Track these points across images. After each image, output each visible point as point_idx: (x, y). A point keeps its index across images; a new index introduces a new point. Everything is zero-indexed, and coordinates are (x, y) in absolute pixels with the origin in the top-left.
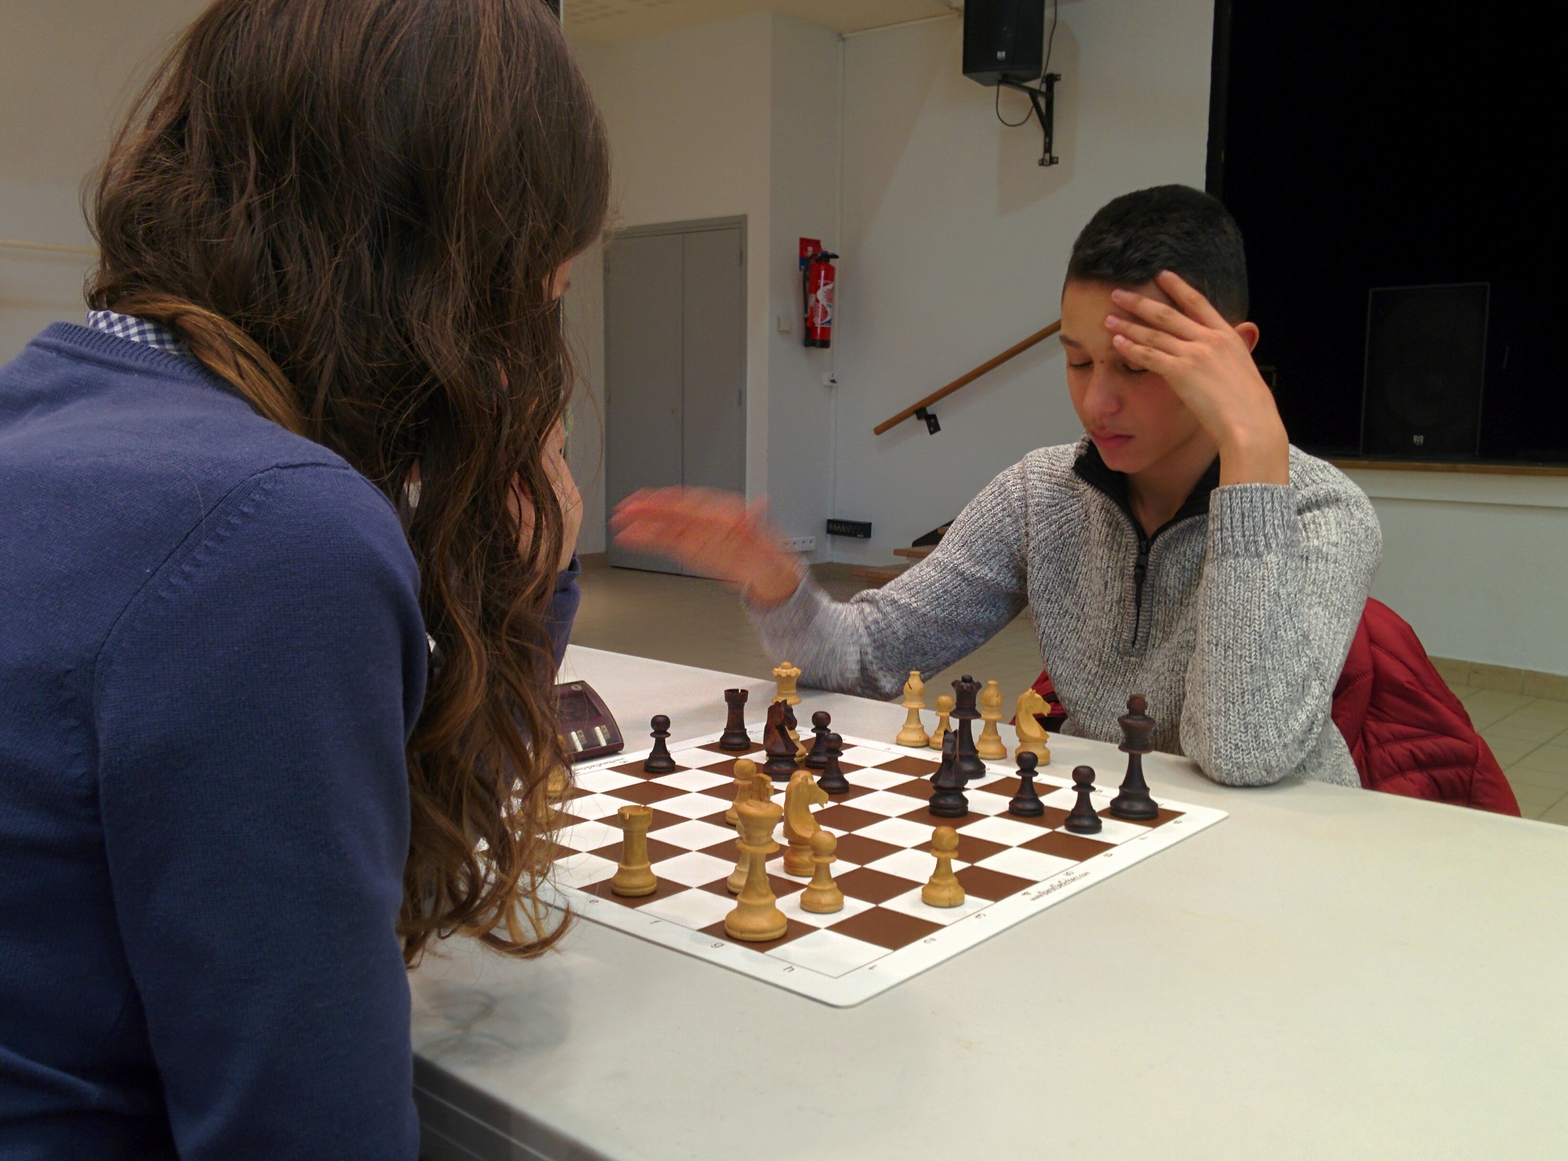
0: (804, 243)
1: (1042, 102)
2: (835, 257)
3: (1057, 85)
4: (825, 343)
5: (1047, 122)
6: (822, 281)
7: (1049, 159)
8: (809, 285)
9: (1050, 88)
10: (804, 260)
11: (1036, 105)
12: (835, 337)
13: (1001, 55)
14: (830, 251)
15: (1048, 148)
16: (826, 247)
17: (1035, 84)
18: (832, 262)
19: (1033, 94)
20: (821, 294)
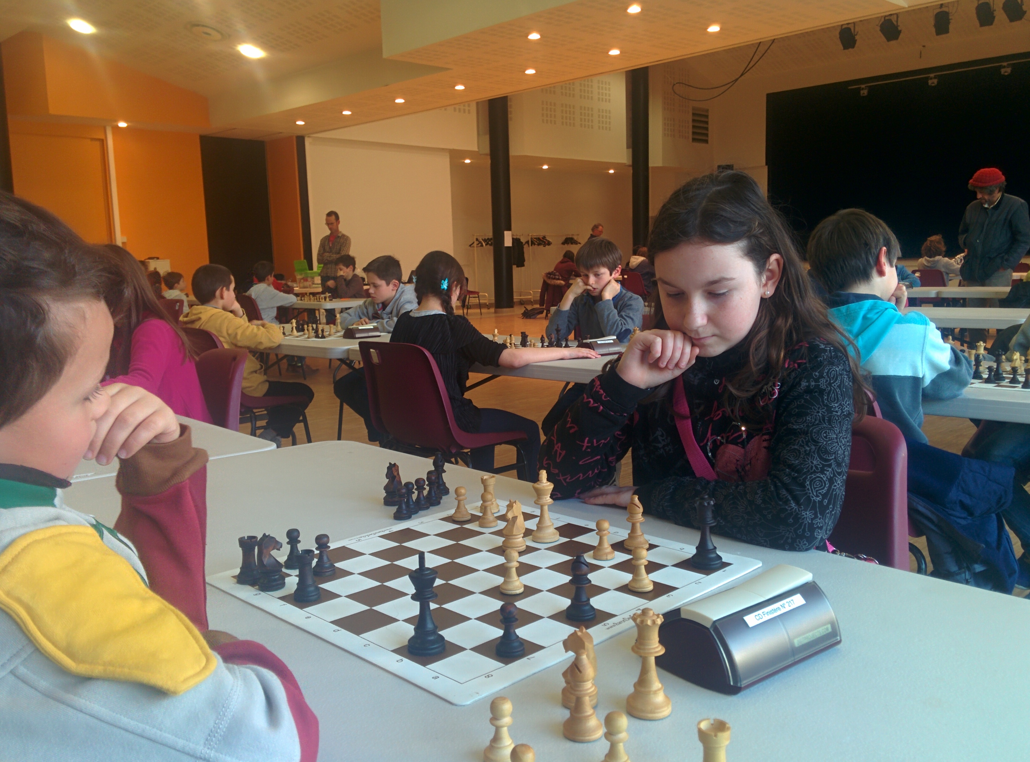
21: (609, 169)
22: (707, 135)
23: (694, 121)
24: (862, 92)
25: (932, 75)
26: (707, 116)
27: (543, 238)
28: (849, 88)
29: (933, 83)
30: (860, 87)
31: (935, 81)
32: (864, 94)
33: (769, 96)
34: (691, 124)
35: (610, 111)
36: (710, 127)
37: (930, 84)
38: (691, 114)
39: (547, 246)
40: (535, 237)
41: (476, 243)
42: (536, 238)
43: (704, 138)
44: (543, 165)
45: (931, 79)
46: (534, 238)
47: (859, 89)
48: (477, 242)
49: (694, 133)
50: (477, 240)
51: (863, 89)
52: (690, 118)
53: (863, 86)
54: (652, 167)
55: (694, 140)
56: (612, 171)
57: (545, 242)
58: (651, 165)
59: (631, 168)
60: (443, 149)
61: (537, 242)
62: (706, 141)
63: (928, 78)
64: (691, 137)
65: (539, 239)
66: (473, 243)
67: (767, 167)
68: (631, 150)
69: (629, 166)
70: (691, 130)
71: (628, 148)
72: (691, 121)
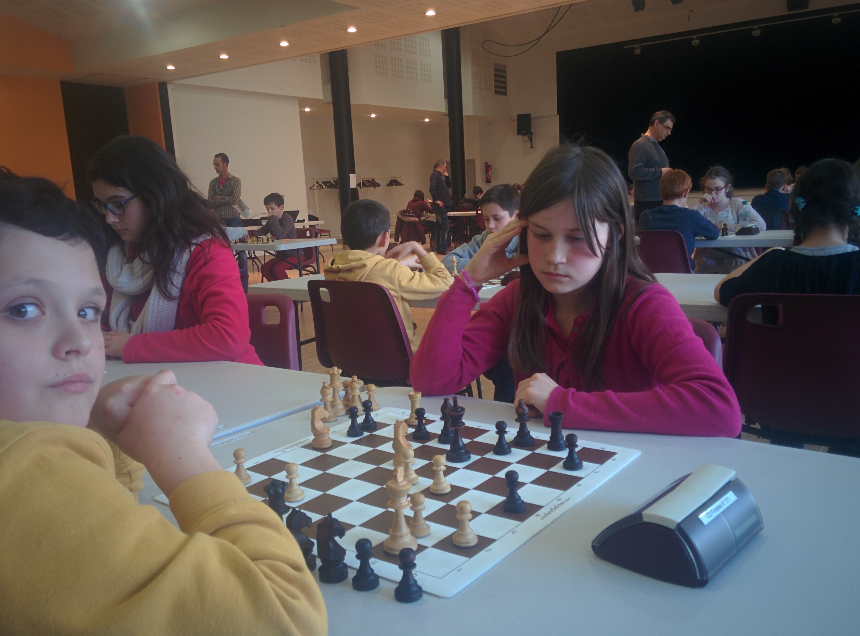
0: (486, 163)
1: (530, 137)
2: (491, 165)
3: (533, 134)
4: (490, 182)
5: (531, 141)
6: (489, 171)
7: (532, 147)
8: (487, 172)
9: (531, 135)
10: (485, 166)
11: (529, 138)
12: (492, 182)
13: (524, 132)
14: (491, 164)
15: (532, 145)
16: (490, 163)
17: (529, 135)
18: (491, 166)
19: (529, 137)
20: (489, 173)
21: (424, 118)
22: (505, 88)
23: (496, 75)
24: (636, 51)
25: (695, 37)
26: (505, 72)
27: (372, 180)
28: (625, 47)
29: (696, 43)
30: (634, 47)
31: (698, 42)
32: (637, 52)
33: (558, 54)
34: (493, 78)
35: (430, 65)
36: (508, 81)
37: (693, 44)
38: (493, 69)
39: (376, 188)
40: (366, 179)
41: (316, 185)
42: (366, 181)
43: (504, 91)
44: (371, 114)
45: (694, 40)
46: (365, 181)
47: (633, 49)
48: (318, 185)
49: (496, 86)
50: (317, 182)
51: (636, 48)
52: (492, 72)
53: (636, 46)
54: (466, 116)
55: (496, 92)
56: (427, 120)
57: (375, 184)
58: (465, 113)
59: (447, 117)
60: (293, 97)
61: (368, 184)
62: (505, 94)
63: (691, 39)
64: (494, 89)
65: (368, 181)
66: (314, 185)
67: (558, 116)
68: (447, 100)
69: (446, 115)
70: (493, 84)
71: (445, 98)
72: (493, 75)
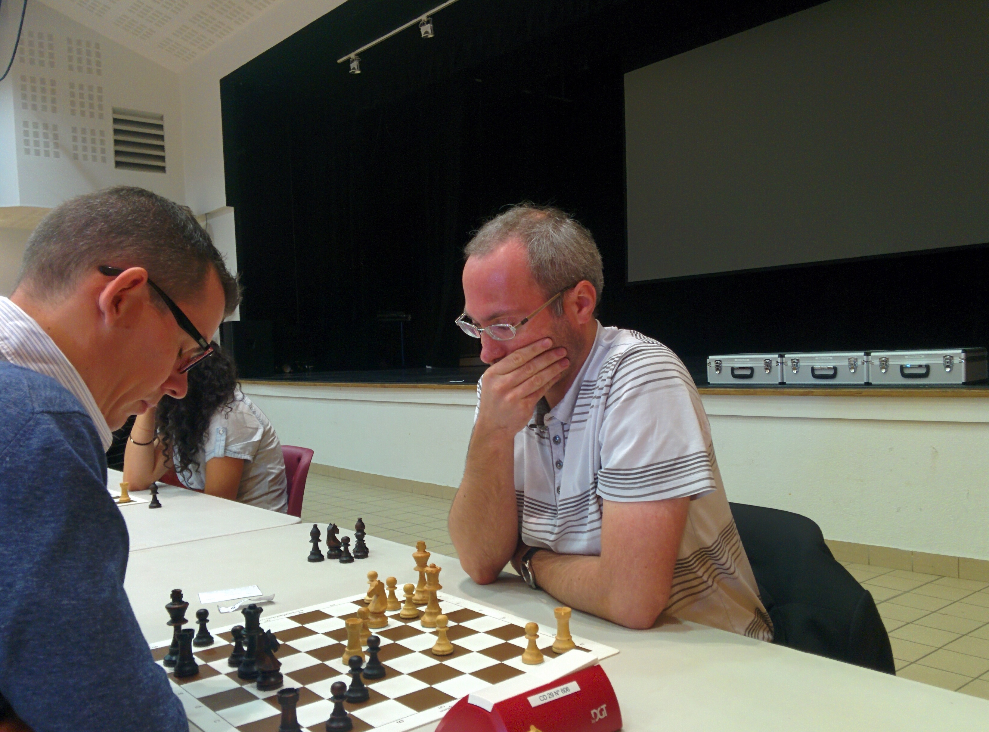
22: (162, 158)
23: (116, 131)
24: (352, 65)
25: (424, 17)
26: (161, 127)
28: (338, 61)
31: (429, 26)
32: (354, 68)
33: (223, 83)
34: (110, 137)
36: (167, 143)
38: (111, 121)
43: (153, 163)
45: (423, 24)
49: (117, 153)
51: (353, 60)
52: (110, 126)
53: (352, 55)
55: (118, 164)
62: (162, 169)
64: (111, 158)
67: (232, 209)
70: (110, 148)
72: (112, 132)
